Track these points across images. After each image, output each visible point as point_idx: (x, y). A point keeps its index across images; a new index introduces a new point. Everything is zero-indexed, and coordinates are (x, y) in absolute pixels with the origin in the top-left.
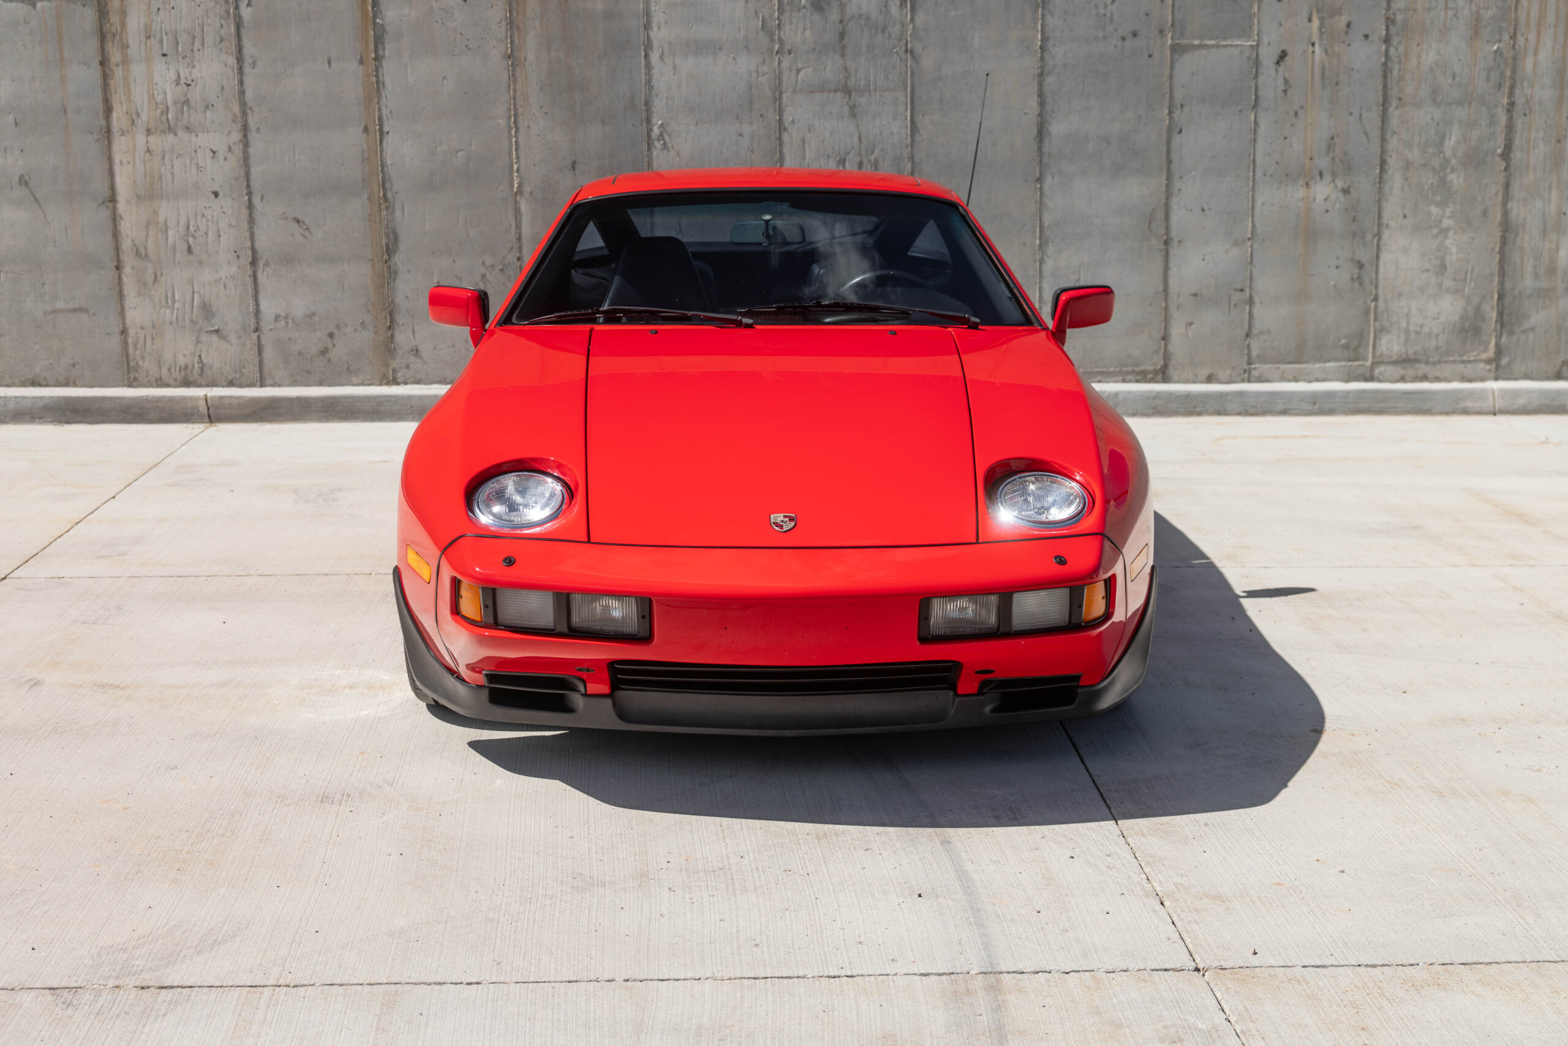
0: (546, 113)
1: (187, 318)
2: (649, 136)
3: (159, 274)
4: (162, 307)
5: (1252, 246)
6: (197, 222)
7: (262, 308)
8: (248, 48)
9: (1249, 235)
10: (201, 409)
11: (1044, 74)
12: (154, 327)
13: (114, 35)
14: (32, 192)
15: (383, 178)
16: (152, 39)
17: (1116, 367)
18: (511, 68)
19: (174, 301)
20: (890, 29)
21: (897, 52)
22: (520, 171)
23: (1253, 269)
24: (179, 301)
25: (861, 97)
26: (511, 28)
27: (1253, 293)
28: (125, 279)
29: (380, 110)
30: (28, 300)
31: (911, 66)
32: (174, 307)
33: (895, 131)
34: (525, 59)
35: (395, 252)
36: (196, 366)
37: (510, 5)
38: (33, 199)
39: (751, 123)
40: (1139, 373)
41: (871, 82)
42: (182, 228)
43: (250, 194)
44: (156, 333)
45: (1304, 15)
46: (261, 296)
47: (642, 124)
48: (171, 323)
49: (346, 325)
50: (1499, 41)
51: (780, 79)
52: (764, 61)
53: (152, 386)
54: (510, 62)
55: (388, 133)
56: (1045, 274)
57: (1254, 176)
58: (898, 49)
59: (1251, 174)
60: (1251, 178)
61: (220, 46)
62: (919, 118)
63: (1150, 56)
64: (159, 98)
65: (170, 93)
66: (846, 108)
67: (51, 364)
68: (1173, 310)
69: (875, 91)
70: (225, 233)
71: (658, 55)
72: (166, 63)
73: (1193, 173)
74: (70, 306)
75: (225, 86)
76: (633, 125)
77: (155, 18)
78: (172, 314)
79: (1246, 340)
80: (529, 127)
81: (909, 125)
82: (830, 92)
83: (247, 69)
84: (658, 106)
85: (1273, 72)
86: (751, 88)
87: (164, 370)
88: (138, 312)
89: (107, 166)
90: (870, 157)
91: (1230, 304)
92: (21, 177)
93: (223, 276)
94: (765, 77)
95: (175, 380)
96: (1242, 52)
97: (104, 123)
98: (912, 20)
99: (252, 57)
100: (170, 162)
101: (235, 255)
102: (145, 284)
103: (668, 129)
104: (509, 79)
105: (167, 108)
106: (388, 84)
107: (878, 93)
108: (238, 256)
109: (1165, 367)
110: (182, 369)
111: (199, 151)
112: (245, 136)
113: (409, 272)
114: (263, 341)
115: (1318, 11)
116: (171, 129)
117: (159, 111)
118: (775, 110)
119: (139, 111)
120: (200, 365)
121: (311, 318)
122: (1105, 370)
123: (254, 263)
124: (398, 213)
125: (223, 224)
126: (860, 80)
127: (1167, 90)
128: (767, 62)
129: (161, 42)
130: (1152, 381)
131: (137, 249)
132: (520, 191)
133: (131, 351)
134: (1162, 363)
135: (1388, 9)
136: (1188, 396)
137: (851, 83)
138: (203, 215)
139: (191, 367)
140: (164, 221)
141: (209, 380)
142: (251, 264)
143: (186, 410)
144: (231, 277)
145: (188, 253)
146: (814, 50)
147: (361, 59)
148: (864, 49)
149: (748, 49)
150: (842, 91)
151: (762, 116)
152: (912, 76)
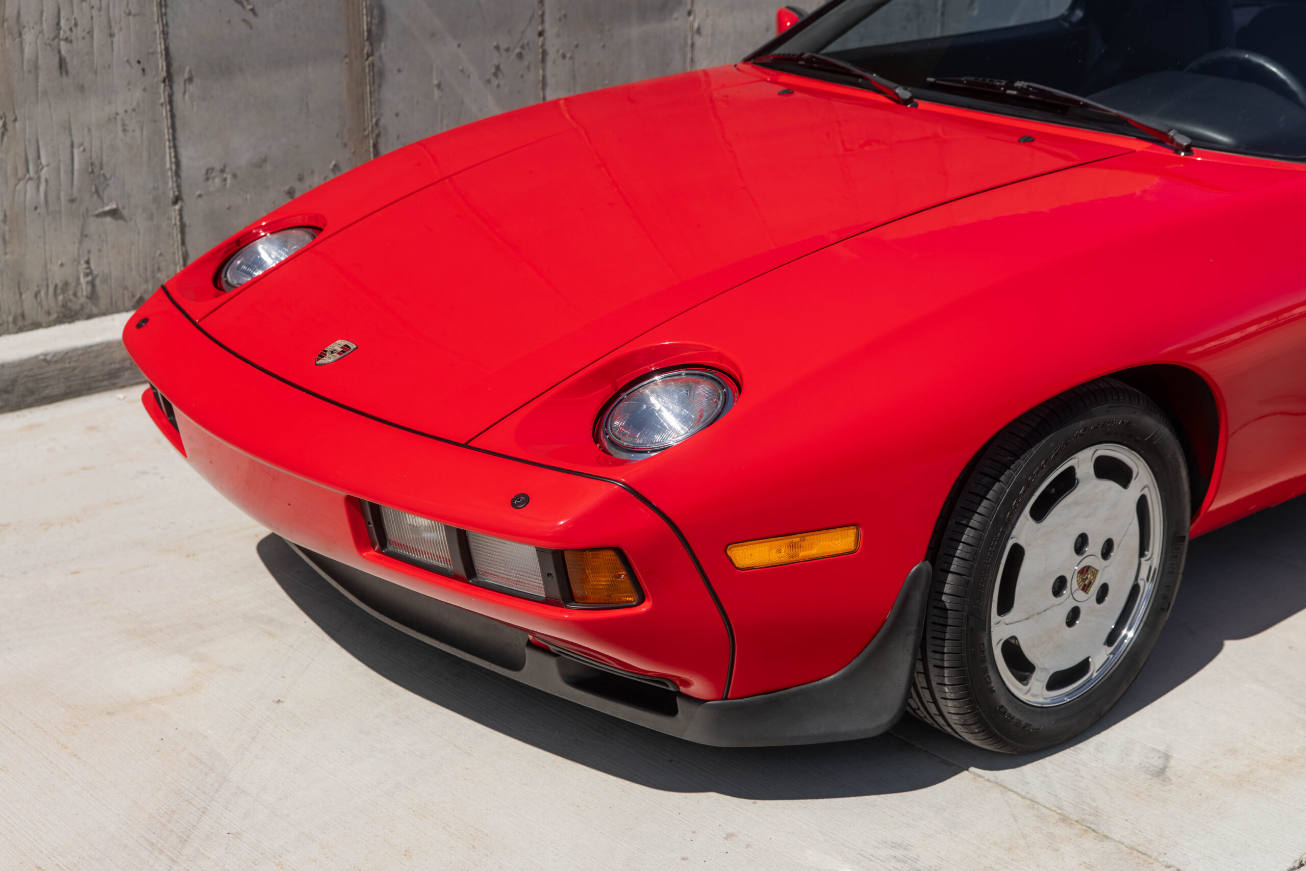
1: (62, 194)
3: (10, 118)
4: (20, 180)
6: (73, 12)
7: (184, 162)
19: (39, 167)
24: (48, 165)
32: (39, 178)
35: (380, 40)
36: (83, 280)
42: (47, 26)
44: (10, 231)
46: (180, 136)
48: (36, 208)
49: (312, 172)
70: (121, 29)
78: (38, 190)
87: (28, 297)
93: (121, 110)
95: (49, 313)
101: (138, 68)
108: (144, 70)
110: (59, 291)
113: (399, 71)
114: (186, 220)
120: (90, 278)
121: (260, 167)
123: (169, 79)
125: (117, 12)
139: (73, 284)
140: (15, 13)
141: (104, 303)
142: (164, 81)
143: (113, 366)
144: (134, 110)
145: (59, 72)
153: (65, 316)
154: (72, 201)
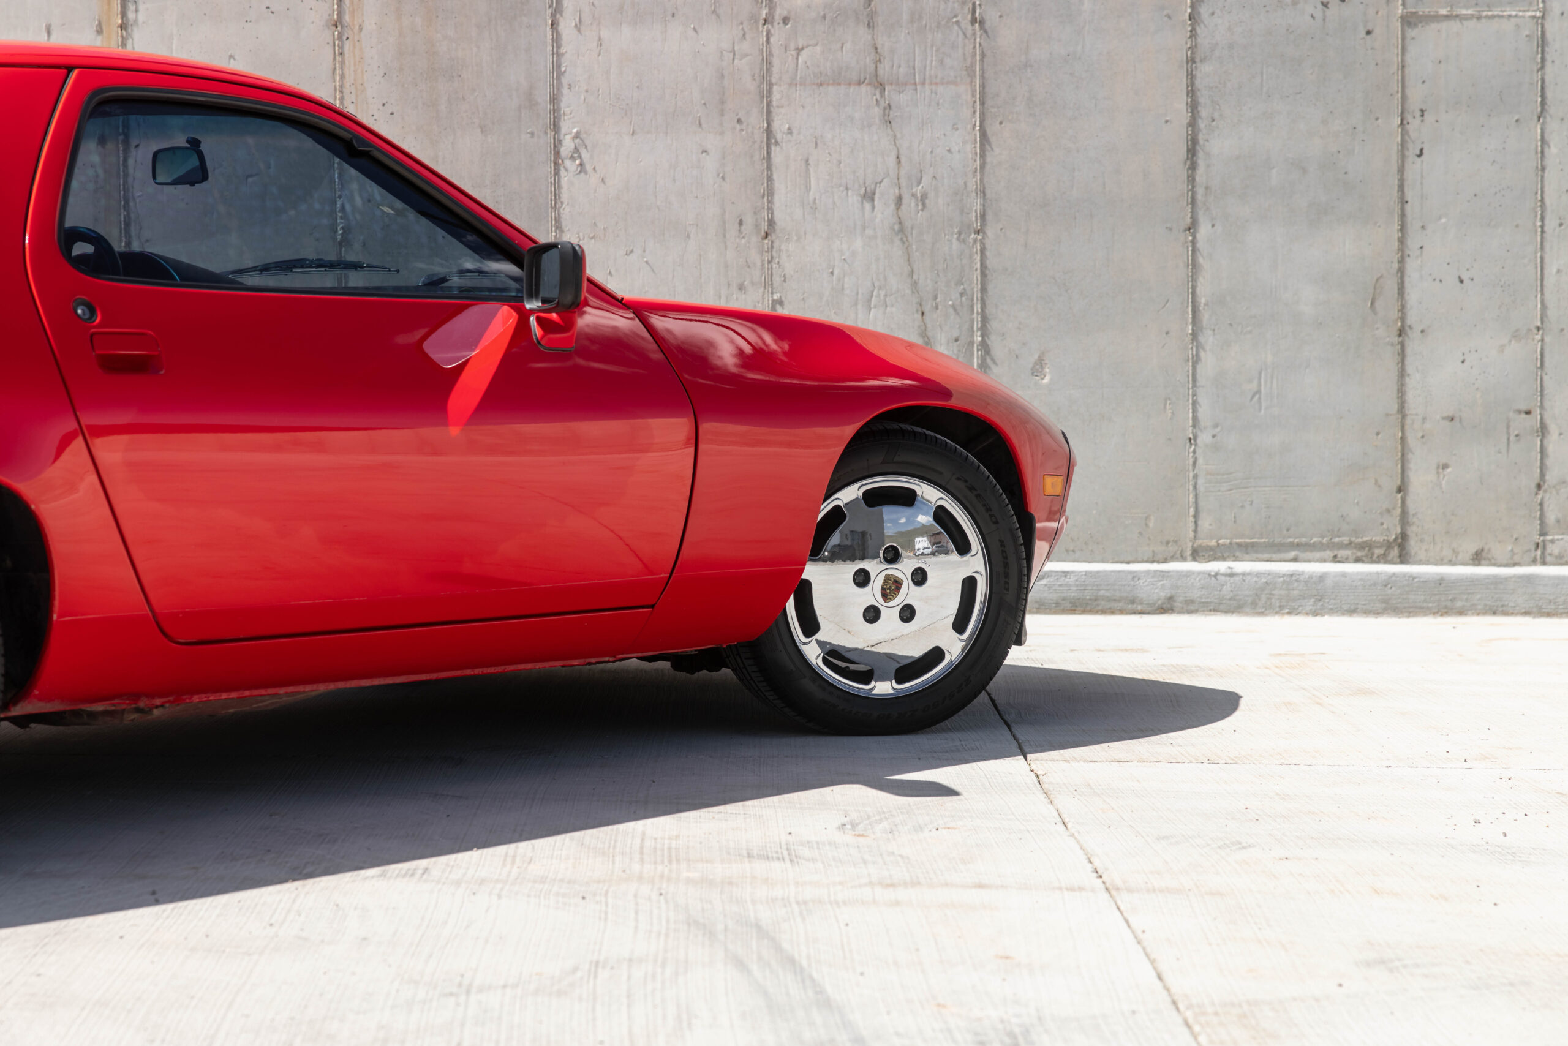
0: (392, 114)
2: (557, 154)
5: (1542, 340)
9: (1539, 324)
11: (1198, 60)
17: (1323, 537)
18: (337, 43)
21: (957, 22)
23: (1545, 378)
25: (900, 92)
27: (1546, 417)
31: (980, 45)
33: (955, 149)
34: (361, 30)
39: (722, 133)
40: (1361, 546)
41: (916, 70)
47: (546, 133)
51: (769, 63)
52: (744, 35)
54: (336, 33)
56: (1201, 381)
57: (1542, 227)
58: (959, 18)
59: (1539, 224)
60: (1539, 230)
62: (992, 128)
63: (1369, 33)
66: (877, 111)
68: (1412, 441)
69: (923, 84)
71: (573, 24)
73: (1444, 220)
76: (532, 134)
79: (1536, 494)
81: (978, 139)
84: (569, 102)
86: (722, 76)
90: (914, 190)
91: (1508, 433)
94: (744, 61)
96: (1517, 26)
103: (587, 142)
104: (335, 59)
107: (927, 86)
109: (1404, 536)
118: (762, 112)
122: (1304, 540)
126: (899, 66)
127: (1395, 86)
128: (747, 36)
130: (1383, 559)
134: (1399, 530)
136: (1441, 581)
137: (884, 69)
146: (824, 17)
147: (100, 24)
148: (905, 17)
149: (718, 16)
150: (869, 84)
151: (739, 121)
152: (982, 60)
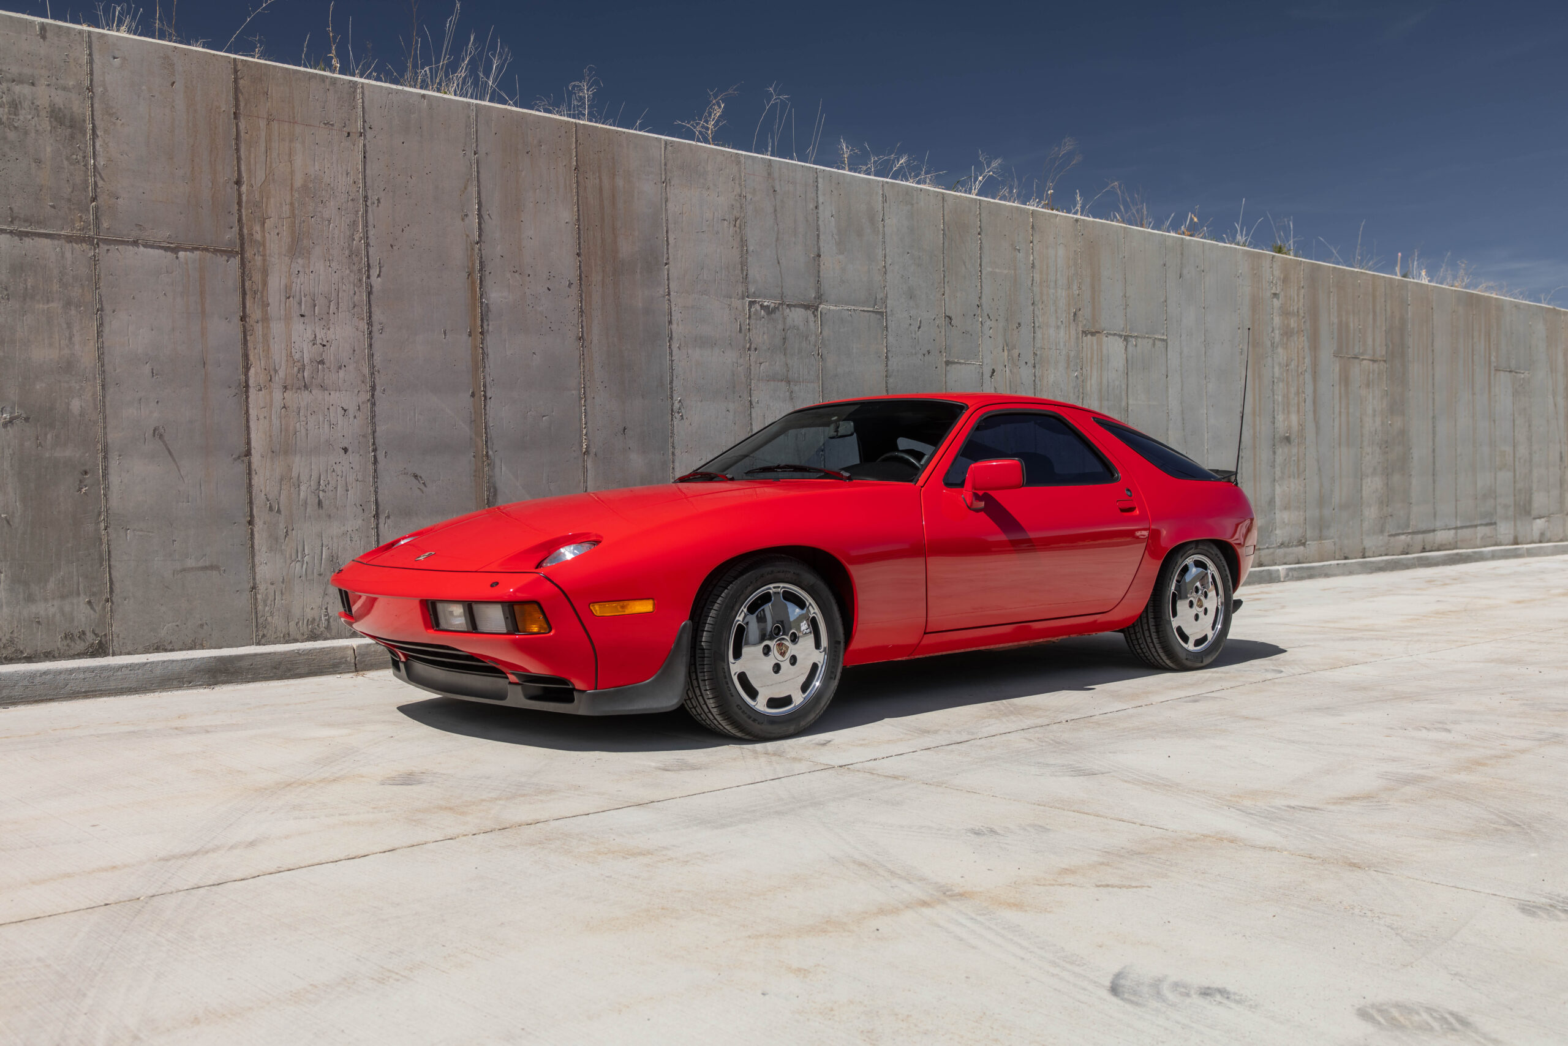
0: (606, 387)
1: (315, 571)
2: (672, 410)
3: (290, 528)
4: (293, 561)
6: (327, 477)
8: (377, 316)
10: (348, 659)
11: (888, 376)
12: (283, 582)
13: (255, 293)
14: (166, 445)
15: (486, 437)
16: (291, 299)
18: (581, 348)
19: (303, 556)
20: (809, 338)
21: (814, 355)
22: (588, 435)
24: (308, 554)
25: (795, 386)
26: (582, 316)
28: (256, 533)
29: (484, 378)
30: (156, 559)
31: (821, 365)
32: (303, 561)
34: (591, 342)
36: (323, 619)
37: (581, 296)
38: (167, 452)
39: (734, 402)
41: (800, 376)
42: (313, 483)
43: (375, 450)
44: (285, 588)
45: (1001, 348)
47: (668, 399)
48: (300, 577)
50: (1077, 370)
51: (750, 369)
52: (741, 355)
53: (279, 643)
54: (582, 343)
55: (490, 398)
58: (814, 352)
61: (352, 311)
63: (936, 368)
64: (297, 356)
65: (308, 353)
66: (787, 394)
67: (177, 626)
69: (803, 382)
70: (352, 488)
71: (678, 345)
72: (304, 323)
74: (201, 564)
75: (356, 348)
76: (662, 400)
77: (295, 280)
78: (302, 567)
80: (594, 398)
82: (778, 381)
83: (376, 334)
84: (678, 385)
85: (989, 383)
86: (734, 375)
87: (292, 624)
88: (268, 567)
89: (244, 422)
92: (154, 431)
93: (350, 530)
94: (742, 367)
95: (303, 634)
96: (975, 368)
97: (243, 378)
98: (821, 333)
99: (380, 324)
100: (304, 419)
101: (360, 509)
102: (277, 539)
103: (684, 405)
104: (580, 357)
105: (304, 365)
106: (491, 356)
108: (363, 510)
110: (309, 623)
111: (331, 407)
112: (373, 396)
115: (1007, 345)
116: (306, 387)
117: (296, 369)
118: (748, 393)
119: (277, 368)
120: (327, 618)
123: (377, 516)
124: (497, 470)
125: (351, 479)
126: (794, 374)
128: (743, 356)
129: (300, 303)
131: (270, 503)
132: (587, 452)
133: (260, 608)
135: (1034, 348)
137: (790, 375)
138: (334, 471)
139: (318, 620)
140: (297, 475)
141: (334, 632)
142: (374, 517)
143: (335, 661)
144: (357, 530)
145: (317, 507)
146: (769, 349)
147: (470, 332)
148: (796, 351)
149: (731, 346)
150: (785, 381)
151: (740, 397)
152: (822, 372)
153: (312, 637)
154: (320, 575)
